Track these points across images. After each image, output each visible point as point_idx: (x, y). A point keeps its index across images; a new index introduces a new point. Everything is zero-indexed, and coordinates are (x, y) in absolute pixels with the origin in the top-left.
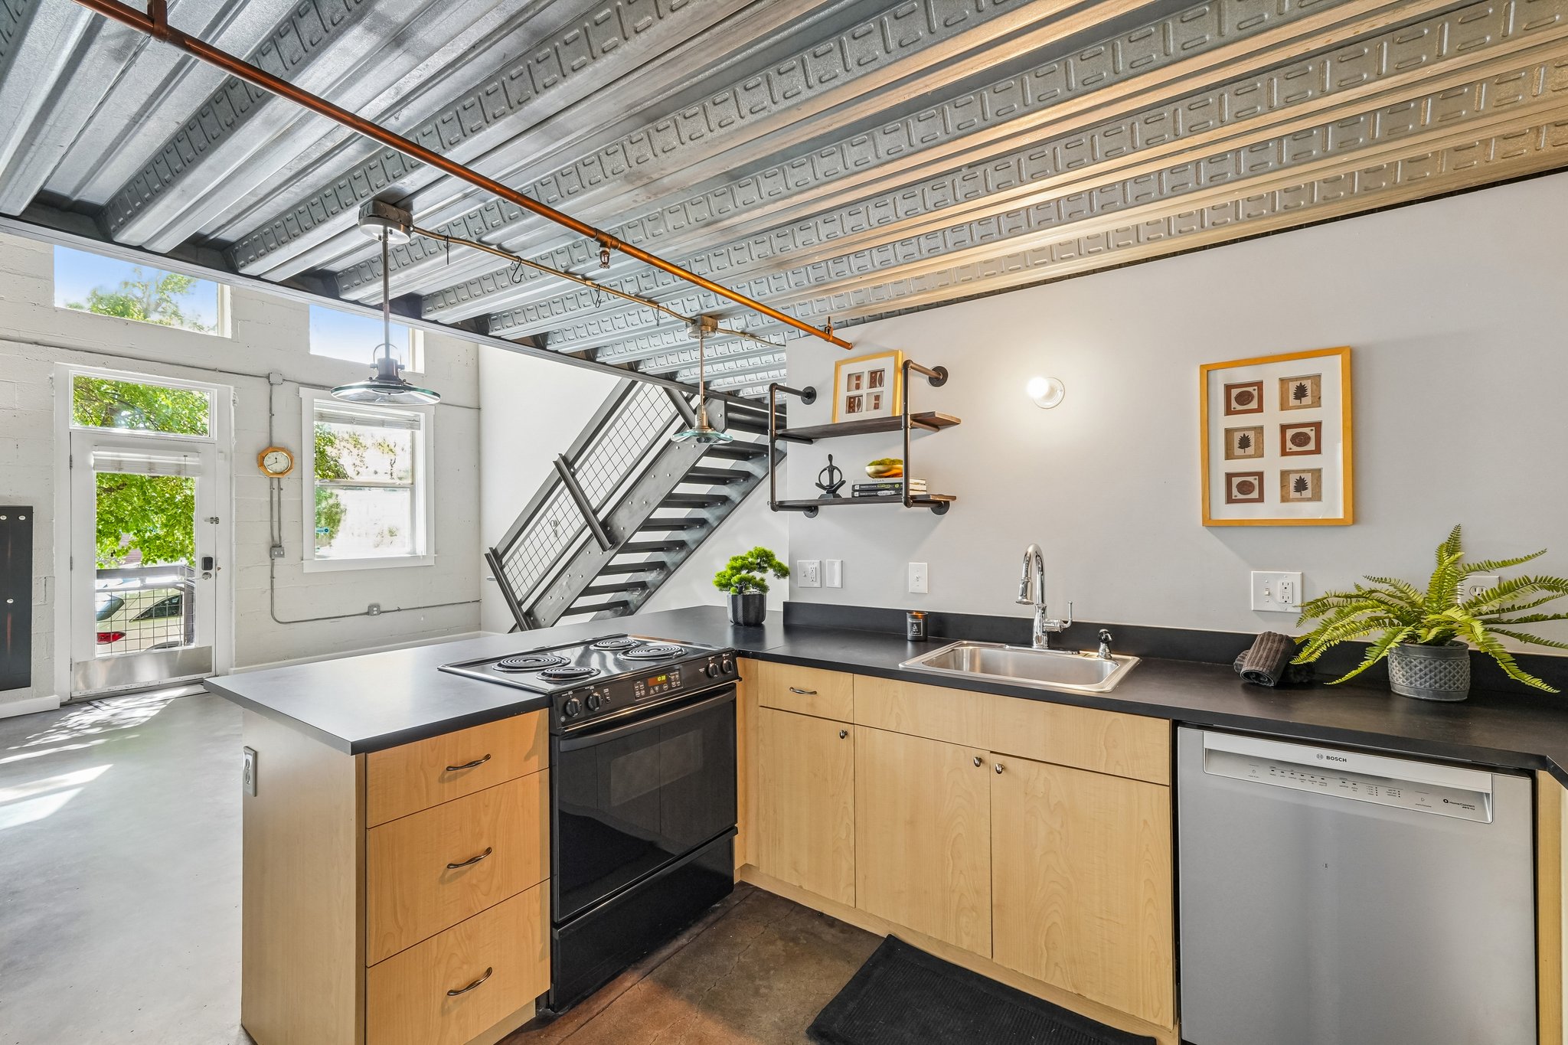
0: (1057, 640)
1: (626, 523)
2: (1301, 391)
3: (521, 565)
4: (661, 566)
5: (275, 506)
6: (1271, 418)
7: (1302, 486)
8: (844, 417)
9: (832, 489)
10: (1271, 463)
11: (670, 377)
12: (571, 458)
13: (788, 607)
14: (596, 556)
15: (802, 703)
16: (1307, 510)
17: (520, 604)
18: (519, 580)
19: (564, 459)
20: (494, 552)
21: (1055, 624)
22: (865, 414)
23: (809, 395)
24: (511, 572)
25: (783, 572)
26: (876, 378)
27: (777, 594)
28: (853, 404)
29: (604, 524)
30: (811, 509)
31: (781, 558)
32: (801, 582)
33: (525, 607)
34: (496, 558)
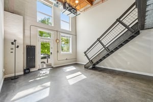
17: (90, 59)
20: (85, 52)
29: (107, 47)
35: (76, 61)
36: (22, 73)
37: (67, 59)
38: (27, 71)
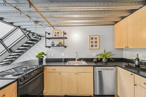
0: (78, 60)
1: (14, 49)
2: (96, 38)
4: (19, 55)
6: (94, 40)
7: (96, 46)
8: (54, 37)
9: (53, 45)
10: (94, 44)
11: (25, 29)
13: (46, 59)
14: (8, 54)
15: (54, 71)
16: (96, 48)
21: (78, 58)
22: (57, 37)
23: (49, 34)
25: (45, 55)
26: (58, 33)
27: (45, 58)
28: (55, 35)
29: (9, 49)
30: (49, 47)
31: (45, 53)
32: (48, 56)
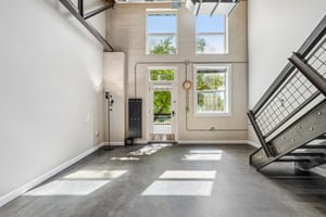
3: (265, 118)
5: (187, 98)
12: (302, 53)
17: (264, 138)
18: (264, 126)
19: (297, 54)
20: (251, 112)
24: (259, 121)
33: (267, 140)
34: (252, 115)
35: (247, 139)
36: (122, 143)
37: (212, 129)
38: (129, 142)
